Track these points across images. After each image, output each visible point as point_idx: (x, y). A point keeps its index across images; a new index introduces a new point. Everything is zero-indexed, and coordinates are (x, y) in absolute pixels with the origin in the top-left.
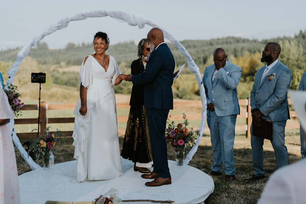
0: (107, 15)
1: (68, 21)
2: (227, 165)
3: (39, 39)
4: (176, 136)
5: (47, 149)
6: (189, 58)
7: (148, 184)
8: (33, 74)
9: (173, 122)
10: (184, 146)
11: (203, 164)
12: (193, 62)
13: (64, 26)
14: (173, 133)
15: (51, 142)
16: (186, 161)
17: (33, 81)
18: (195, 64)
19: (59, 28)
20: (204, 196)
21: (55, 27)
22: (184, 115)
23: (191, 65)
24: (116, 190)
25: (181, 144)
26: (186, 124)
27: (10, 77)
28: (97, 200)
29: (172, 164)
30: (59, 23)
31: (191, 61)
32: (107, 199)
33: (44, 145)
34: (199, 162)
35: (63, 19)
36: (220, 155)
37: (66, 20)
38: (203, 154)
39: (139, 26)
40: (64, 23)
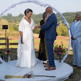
0: (31, 2)
1: (16, 4)
2: (79, 63)
4: (58, 50)
5: (7, 55)
6: (64, 19)
7: (46, 70)
8: (3, 26)
9: (57, 45)
10: (61, 54)
11: (70, 62)
12: (66, 20)
13: (14, 6)
14: (57, 49)
15: (9, 52)
16: (63, 61)
17: (3, 29)
18: (66, 22)
19: (12, 7)
20: (68, 75)
22: (62, 42)
24: (33, 71)
25: (60, 54)
26: (62, 45)
28: (25, 75)
29: (56, 62)
30: (12, 5)
32: (29, 75)
33: (6, 53)
34: (68, 61)
35: (14, 4)
36: (76, 58)
38: (71, 58)
39: (44, 6)
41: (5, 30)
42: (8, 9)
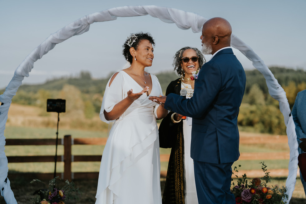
0: (146, 13)
1: (88, 22)
3: (47, 48)
4: (252, 199)
6: (270, 76)
8: (49, 100)
9: (245, 176)
12: (276, 82)
13: (84, 29)
14: (247, 194)
15: (58, 201)
17: (49, 110)
18: (279, 85)
19: (76, 32)
21: (70, 31)
22: (263, 165)
23: (273, 87)
26: (267, 178)
27: (2, 104)
30: (75, 25)
31: (272, 80)
35: (82, 19)
37: (86, 20)
39: (193, 29)
40: (83, 25)
41: (55, 114)
42: (58, 37)
